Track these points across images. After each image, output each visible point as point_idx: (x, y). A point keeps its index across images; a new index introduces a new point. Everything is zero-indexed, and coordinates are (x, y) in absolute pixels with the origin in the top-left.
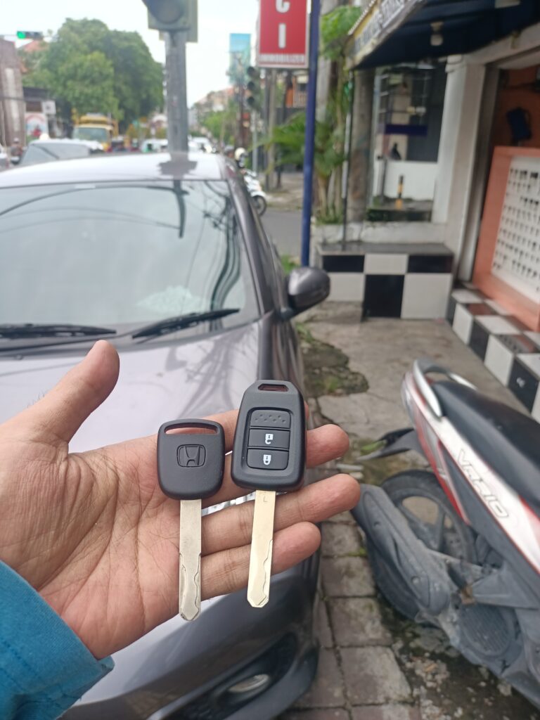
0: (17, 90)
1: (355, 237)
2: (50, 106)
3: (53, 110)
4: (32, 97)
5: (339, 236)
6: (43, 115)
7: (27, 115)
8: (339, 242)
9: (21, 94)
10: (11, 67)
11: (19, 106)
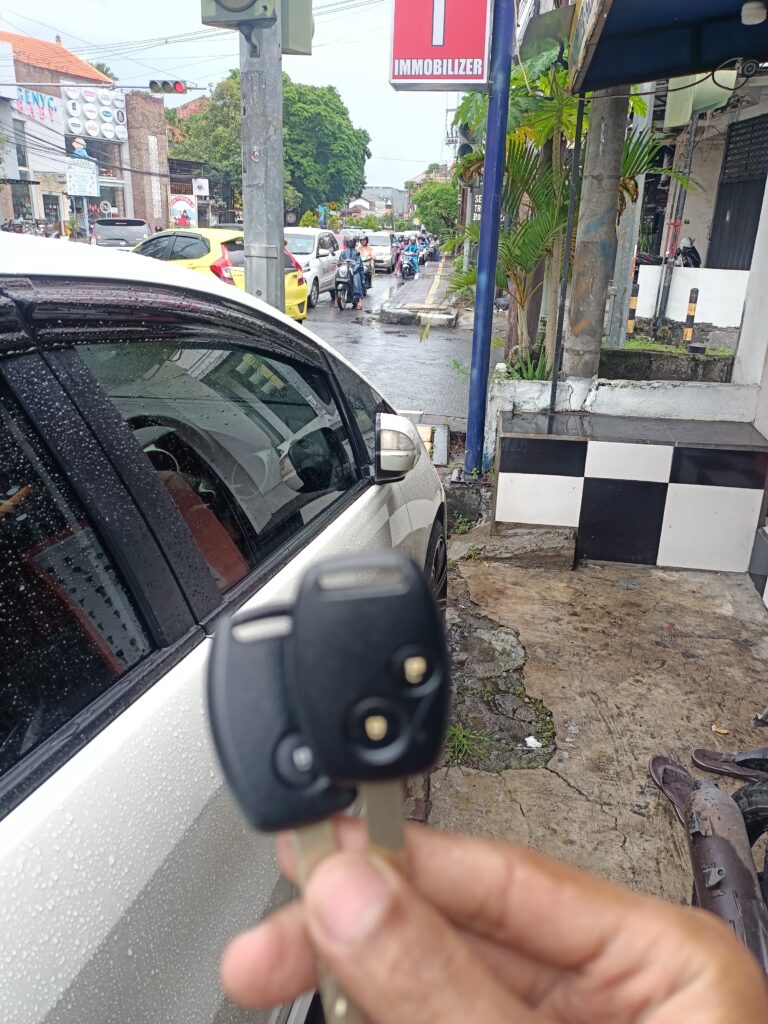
0: (161, 163)
1: (575, 404)
2: (201, 186)
3: (206, 192)
4: (180, 174)
5: (544, 401)
6: (193, 198)
7: (172, 197)
8: (543, 412)
9: (166, 170)
10: (155, 134)
11: (163, 185)
